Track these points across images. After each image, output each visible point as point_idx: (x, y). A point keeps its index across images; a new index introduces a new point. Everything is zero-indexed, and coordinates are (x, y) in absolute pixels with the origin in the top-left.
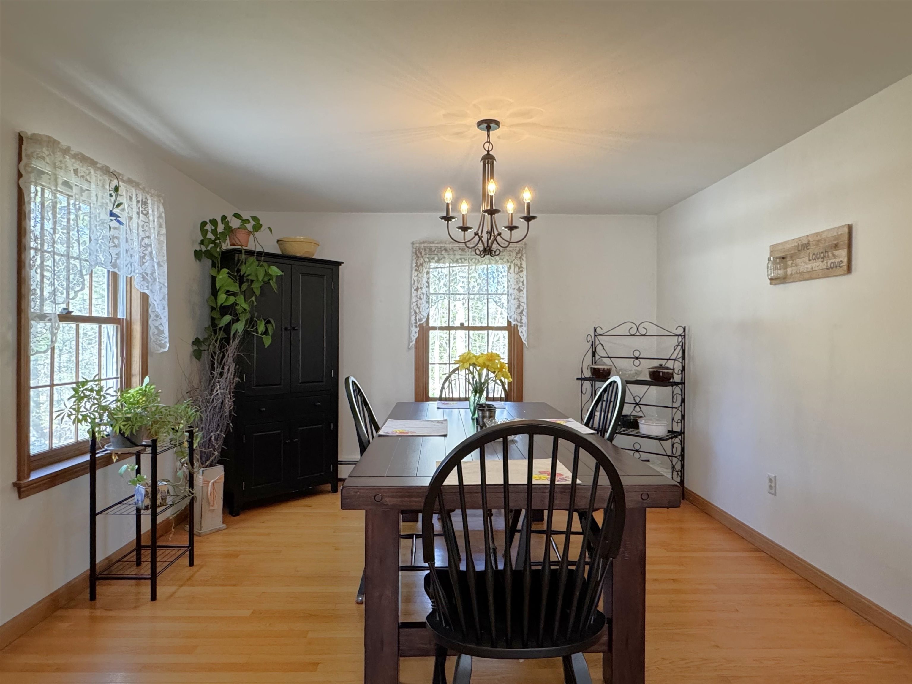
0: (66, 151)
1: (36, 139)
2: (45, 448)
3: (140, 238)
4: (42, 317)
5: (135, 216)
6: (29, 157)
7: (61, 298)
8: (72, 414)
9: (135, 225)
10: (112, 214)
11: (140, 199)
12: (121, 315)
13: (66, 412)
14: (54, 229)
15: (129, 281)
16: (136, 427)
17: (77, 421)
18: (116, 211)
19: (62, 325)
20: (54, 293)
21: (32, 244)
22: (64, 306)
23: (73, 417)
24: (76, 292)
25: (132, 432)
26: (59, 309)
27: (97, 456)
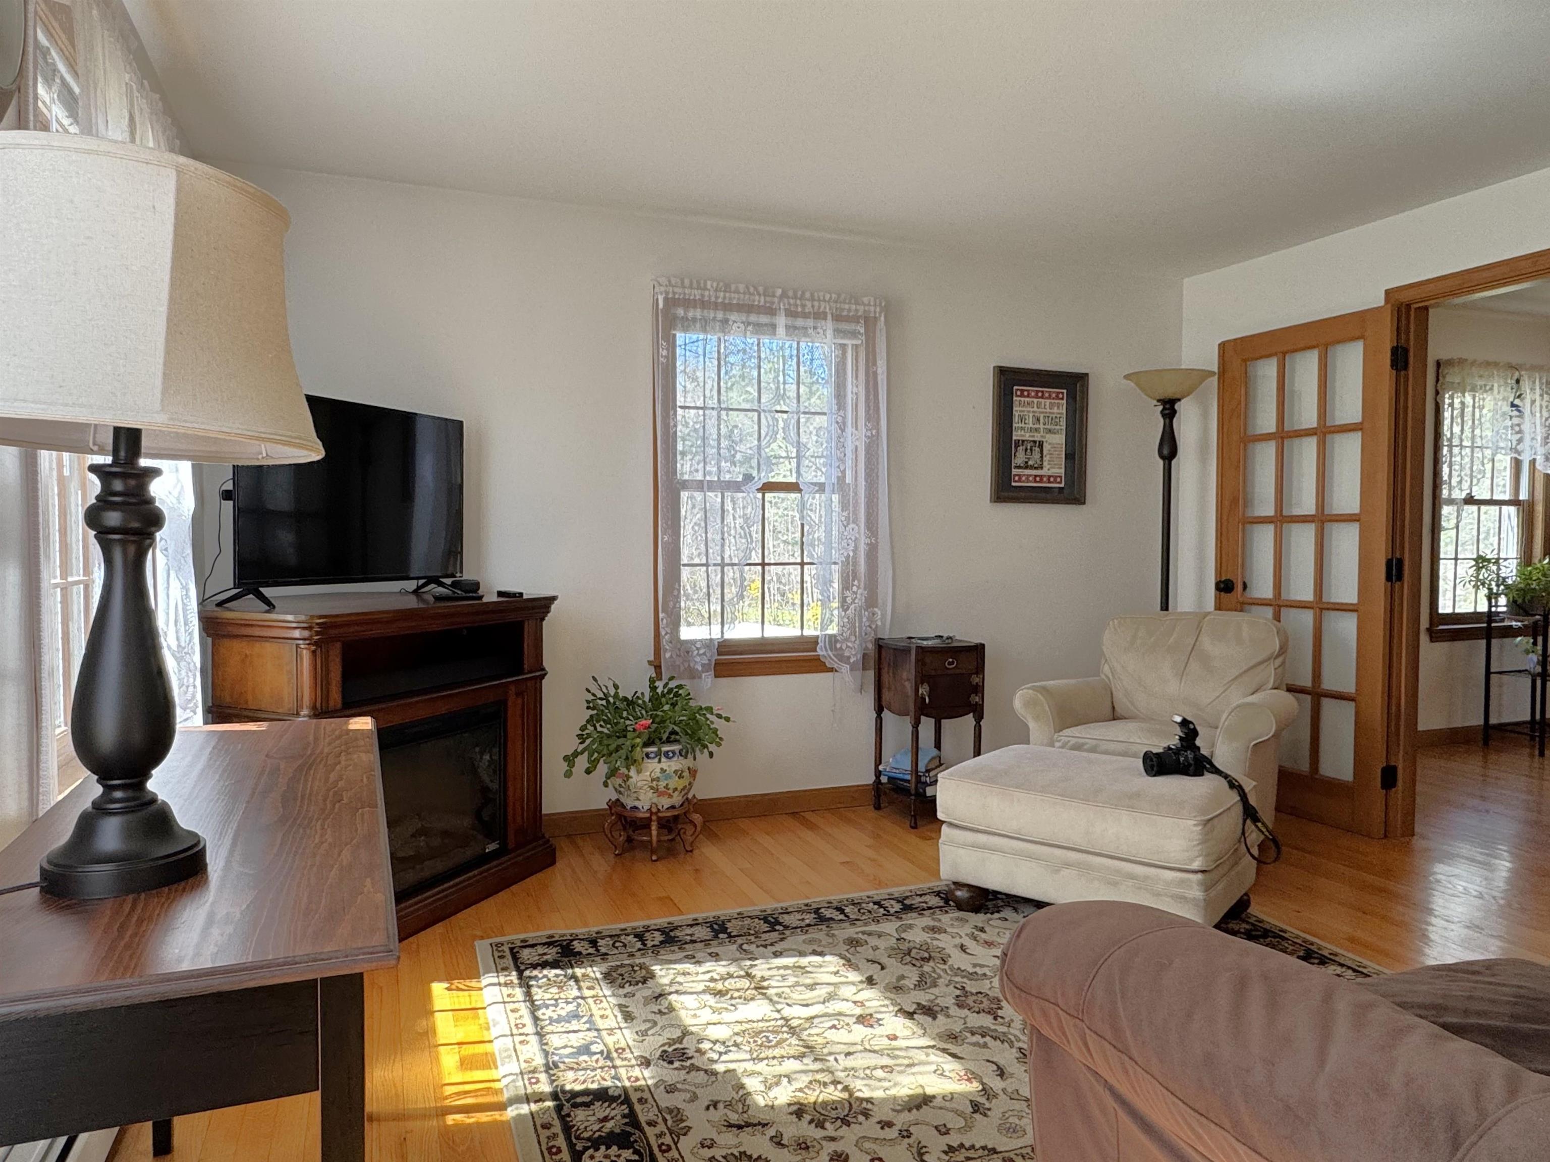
0: (1473, 363)
1: (1450, 363)
2: (1449, 610)
3: (1544, 419)
4: (1451, 502)
5: (1538, 398)
6: (1444, 377)
7: (1466, 485)
8: (1471, 581)
9: (1538, 409)
10: (1513, 405)
11: (1544, 381)
12: (1523, 496)
13: (1468, 579)
14: (1462, 431)
15: (1533, 462)
16: (1528, 597)
17: (1476, 587)
18: (1517, 402)
19: (1466, 507)
20: (1460, 482)
21: (1446, 443)
22: (1468, 491)
23: (1473, 583)
24: (1479, 480)
25: (1524, 600)
26: (1463, 495)
27: (1493, 625)
